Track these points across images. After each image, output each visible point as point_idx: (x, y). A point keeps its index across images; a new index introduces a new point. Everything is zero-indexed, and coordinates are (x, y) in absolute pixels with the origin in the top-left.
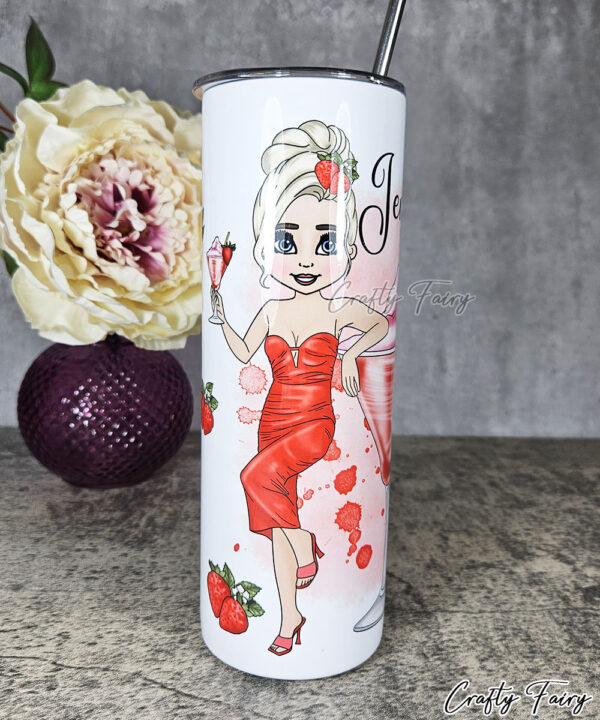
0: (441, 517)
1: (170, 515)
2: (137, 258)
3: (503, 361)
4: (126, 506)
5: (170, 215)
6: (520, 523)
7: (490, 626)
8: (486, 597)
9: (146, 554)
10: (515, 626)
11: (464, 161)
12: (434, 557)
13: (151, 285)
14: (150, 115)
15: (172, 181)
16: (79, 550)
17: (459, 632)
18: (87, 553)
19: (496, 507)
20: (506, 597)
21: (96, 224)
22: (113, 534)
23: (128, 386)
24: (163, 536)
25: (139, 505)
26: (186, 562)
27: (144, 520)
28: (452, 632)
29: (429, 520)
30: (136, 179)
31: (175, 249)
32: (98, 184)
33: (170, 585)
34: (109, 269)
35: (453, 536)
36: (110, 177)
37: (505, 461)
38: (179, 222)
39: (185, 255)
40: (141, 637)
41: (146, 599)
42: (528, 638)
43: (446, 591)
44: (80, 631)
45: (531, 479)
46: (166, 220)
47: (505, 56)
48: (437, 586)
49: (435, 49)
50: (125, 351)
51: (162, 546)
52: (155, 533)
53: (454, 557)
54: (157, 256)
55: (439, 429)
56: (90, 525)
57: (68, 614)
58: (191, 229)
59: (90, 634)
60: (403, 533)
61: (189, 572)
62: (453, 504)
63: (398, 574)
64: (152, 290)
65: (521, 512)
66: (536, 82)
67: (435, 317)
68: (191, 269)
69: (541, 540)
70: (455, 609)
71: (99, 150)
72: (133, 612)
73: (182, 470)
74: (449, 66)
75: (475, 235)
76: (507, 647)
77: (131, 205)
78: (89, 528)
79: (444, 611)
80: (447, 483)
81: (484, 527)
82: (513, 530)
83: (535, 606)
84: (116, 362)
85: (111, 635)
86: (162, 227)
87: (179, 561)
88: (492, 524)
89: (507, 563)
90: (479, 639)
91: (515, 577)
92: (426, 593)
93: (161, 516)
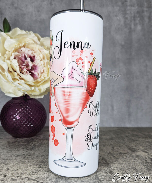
0: (112, 143)
1: (40, 143)
2: (31, 73)
3: (129, 107)
4: (28, 142)
5: (39, 62)
6: (134, 144)
7: (125, 166)
8: (124, 160)
9: (32, 152)
10: (132, 166)
11: (117, 56)
12: (110, 152)
13: (34, 80)
14: (34, 37)
15: (40, 54)
16: (14, 151)
17: (116, 168)
18: (17, 152)
19: (127, 141)
20: (129, 160)
21: (20, 64)
22: (24, 147)
23: (29, 110)
24: (37, 148)
25: (32, 141)
26: (43, 153)
27: (33, 144)
28: (115, 168)
29: (109, 144)
30: (30, 53)
31: (40, 72)
32: (20, 54)
33: (38, 158)
34: (23, 76)
35: (115, 147)
36: (23, 53)
37: (130, 132)
38: (41, 64)
39: (44, 74)
40: (29, 169)
41: (31, 161)
42: (136, 169)
43: (113, 159)
44: (12, 168)
45: (137, 135)
46: (38, 64)
47: (127, 30)
48: (111, 158)
49: (109, 29)
50: (28, 101)
51: (37, 150)
52: (35, 147)
53: (116, 152)
54: (36, 73)
55: (113, 125)
56: (18, 145)
57: (9, 164)
58: (45, 66)
59: (15, 169)
60: (102, 147)
61: (44, 155)
62: (116, 140)
63: (100, 155)
64: (34, 81)
65: (134, 142)
66: (135, 37)
67: (111, 96)
68: (45, 77)
69: (139, 148)
70: (115, 163)
71: (21, 45)
72: (27, 164)
73: (44, 134)
74: (112, 33)
76: (130, 171)
77: (29, 59)
78: (18, 146)
79: (112, 163)
80: (114, 136)
81: (124, 145)
82: (132, 146)
83: (137, 162)
84: (26, 104)
85: (20, 169)
86: (37, 66)
87: (41, 153)
88: (126, 145)
89: (130, 153)
90: (122, 169)
91: (132, 156)
92: (108, 159)
93: (37, 143)
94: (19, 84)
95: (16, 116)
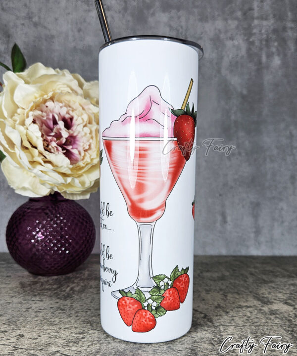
0: (224, 287)
1: (82, 286)
2: (64, 151)
3: (256, 217)
4: (60, 283)
5: (81, 130)
6: (266, 290)
7: (249, 332)
8: (247, 320)
9: (68, 302)
10: (262, 332)
11: (233, 117)
12: (220, 303)
13: (72, 164)
14: (71, 80)
15: (82, 114)
16: (33, 301)
17: (232, 335)
18: (38, 302)
19: (253, 283)
20: (257, 320)
21: (44, 133)
22: (52, 294)
23: (62, 221)
24: (78, 295)
25: (67, 283)
26: (89, 306)
27: (69, 289)
28: (228, 334)
29: (218, 288)
30: (64, 112)
31: (84, 148)
32: (44, 114)
33: (79, 315)
34: (50, 157)
35: (230, 295)
36: (51, 111)
37: (258, 265)
38: (86, 134)
39: (89, 152)
40: (62, 336)
41: (66, 320)
43: (225, 317)
44: (29, 334)
45: (272, 272)
46: (79, 133)
47: (252, 66)
48: (221, 315)
49: (217, 64)
50: (60, 204)
51: (77, 299)
52: (74, 294)
53: (230, 303)
54: (75, 151)
55: (224, 252)
56: (41, 290)
57: (24, 327)
58: (92, 138)
59: (35, 335)
60: (203, 294)
61: (90, 310)
62: (230, 282)
63: (200, 310)
64: (71, 166)
65: (266, 285)
66: (268, 78)
67: (220, 195)
68: (92, 157)
69: (276, 296)
70: (230, 324)
71: (45, 97)
72: (58, 326)
73: (90, 269)
74: (224, 72)
75: (240, 154)
77: (61, 124)
78: (40, 292)
80: (227, 274)
81: (247, 291)
82: (262, 292)
83: (273, 323)
84: (55, 210)
85: (46, 335)
86: (77, 137)
87: (85, 305)
88: (250, 290)
89: (258, 306)
91: (262, 311)
92: (215, 318)
93: (77, 287)
94: (41, 171)
95: (37, 233)
